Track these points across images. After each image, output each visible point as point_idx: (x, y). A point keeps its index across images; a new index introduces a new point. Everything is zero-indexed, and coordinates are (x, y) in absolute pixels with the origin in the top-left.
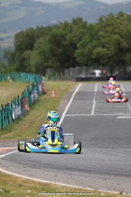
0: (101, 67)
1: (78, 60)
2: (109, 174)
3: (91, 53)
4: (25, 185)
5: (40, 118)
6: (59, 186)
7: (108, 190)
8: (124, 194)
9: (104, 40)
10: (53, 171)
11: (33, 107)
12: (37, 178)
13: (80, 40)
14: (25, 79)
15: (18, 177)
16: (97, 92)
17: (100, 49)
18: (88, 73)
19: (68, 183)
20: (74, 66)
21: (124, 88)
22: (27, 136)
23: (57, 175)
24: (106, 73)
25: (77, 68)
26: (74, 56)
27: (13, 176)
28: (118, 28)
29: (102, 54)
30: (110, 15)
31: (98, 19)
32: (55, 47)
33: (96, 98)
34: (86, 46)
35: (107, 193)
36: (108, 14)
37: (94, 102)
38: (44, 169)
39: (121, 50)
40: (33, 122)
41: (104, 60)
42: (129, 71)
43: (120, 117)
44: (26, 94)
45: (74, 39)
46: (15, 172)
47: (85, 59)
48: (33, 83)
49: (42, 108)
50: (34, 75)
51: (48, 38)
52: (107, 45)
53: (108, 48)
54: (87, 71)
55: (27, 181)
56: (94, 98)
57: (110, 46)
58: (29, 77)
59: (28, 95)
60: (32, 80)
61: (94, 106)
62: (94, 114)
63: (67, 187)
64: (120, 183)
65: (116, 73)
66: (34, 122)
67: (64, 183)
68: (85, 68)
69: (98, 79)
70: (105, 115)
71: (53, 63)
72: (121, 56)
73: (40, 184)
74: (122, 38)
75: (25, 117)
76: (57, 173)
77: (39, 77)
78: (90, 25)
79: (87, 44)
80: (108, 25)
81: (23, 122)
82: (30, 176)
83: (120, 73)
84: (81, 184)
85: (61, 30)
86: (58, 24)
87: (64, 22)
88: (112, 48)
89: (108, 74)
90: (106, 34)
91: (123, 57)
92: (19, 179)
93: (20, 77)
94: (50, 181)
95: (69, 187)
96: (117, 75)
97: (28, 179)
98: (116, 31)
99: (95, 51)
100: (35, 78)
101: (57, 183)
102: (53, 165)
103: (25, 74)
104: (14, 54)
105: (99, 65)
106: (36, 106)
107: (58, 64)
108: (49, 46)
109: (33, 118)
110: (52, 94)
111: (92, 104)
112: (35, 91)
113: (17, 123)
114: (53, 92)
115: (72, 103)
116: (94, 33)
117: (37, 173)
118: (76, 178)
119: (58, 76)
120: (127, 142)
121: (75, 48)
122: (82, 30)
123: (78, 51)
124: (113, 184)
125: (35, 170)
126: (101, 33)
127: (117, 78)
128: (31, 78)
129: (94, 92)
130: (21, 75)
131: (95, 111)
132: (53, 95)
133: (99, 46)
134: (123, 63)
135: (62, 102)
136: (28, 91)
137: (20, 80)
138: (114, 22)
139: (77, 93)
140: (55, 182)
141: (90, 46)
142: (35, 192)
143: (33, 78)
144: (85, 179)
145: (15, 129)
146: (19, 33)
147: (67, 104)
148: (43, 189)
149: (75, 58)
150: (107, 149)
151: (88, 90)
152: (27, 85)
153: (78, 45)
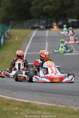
1: (32, 14)
4: (12, 103)
10: (29, 93)
12: (19, 98)
15: (3, 98)
16: (49, 37)
18: (40, 23)
19: (43, 102)
20: (30, 19)
23: (32, 96)
25: (32, 20)
26: (30, 11)
34: (38, 4)
37: (47, 44)
43: (66, 54)
50: (2, 25)
52: (54, 3)
55: (12, 101)
56: (47, 41)
57: (56, 4)
61: (47, 46)
63: (44, 105)
65: (60, 23)
67: (40, 101)
68: (37, 20)
73: (22, 102)
76: (33, 95)
77: (5, 27)
82: (13, 96)
83: (63, 23)
84: (54, 102)
88: (58, 5)
92: (5, 99)
94: (29, 100)
95: (46, 105)
97: (12, 99)
99: (44, 8)
100: (3, 27)
105: (48, 18)
107: (18, 17)
110: (15, 38)
112: (2, 36)
114: (16, 37)
115: (31, 44)
118: (49, 98)
121: (31, 6)
123: (32, 8)
125: (15, 92)
127: (61, 27)
129: (45, 37)
132: (17, 39)
133: (48, 5)
134: (65, 16)
135: (24, 44)
139: (34, 38)
140: (33, 101)
141: (41, 4)
142: (21, 109)
149: (30, 13)
153: (33, 3)
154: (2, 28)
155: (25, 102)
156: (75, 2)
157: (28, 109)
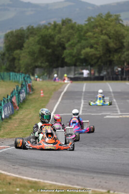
0: (89, 67)
1: (66, 60)
2: (97, 173)
3: (79, 54)
4: (14, 183)
5: (28, 117)
6: (48, 185)
7: (96, 188)
8: (111, 192)
9: (92, 41)
10: (42, 170)
11: (22, 106)
12: (26, 176)
13: (69, 40)
14: (14, 78)
15: (7, 176)
16: (85, 92)
17: (88, 50)
18: (76, 72)
19: (56, 181)
20: (62, 67)
21: (112, 88)
22: (17, 134)
24: (94, 74)
25: (65, 68)
26: (63, 56)
27: (2, 174)
28: (106, 28)
29: (90, 54)
30: (99, 15)
31: (86, 20)
32: (44, 47)
33: (84, 97)
34: (74, 46)
35: (95, 191)
36: (98, 14)
37: (82, 101)
38: (32, 167)
39: (108, 51)
40: (22, 121)
41: (92, 60)
42: (117, 71)
43: (107, 117)
44: (15, 94)
45: (62, 39)
46: (4, 170)
47: (74, 59)
48: (22, 82)
49: (30, 108)
50: (23, 75)
51: (37, 38)
52: (95, 46)
53: (97, 48)
54: (75, 71)
55: (16, 179)
57: (98, 47)
58: (18, 77)
59: (17, 94)
60: (21, 80)
61: (82, 106)
62: (82, 113)
63: (55, 185)
64: (107, 182)
65: (104, 73)
66: (24, 121)
67: (52, 181)
68: (73, 68)
69: (86, 79)
70: (93, 114)
71: (42, 63)
72: (110, 56)
73: (29, 182)
74: (110, 38)
75: (14, 116)
76: (46, 172)
77: (27, 77)
78: (79, 26)
79: (76, 44)
80: (96, 26)
81: (12, 121)
82: (20, 174)
83: (108, 73)
84: (70, 182)
85: (50, 30)
86: (47, 24)
87: (53, 23)
88: (100, 48)
89: (97, 75)
90: (94, 34)
91: (111, 57)
93: (10, 76)
94: (38, 179)
95: (58, 185)
96: (105, 75)
97: (17, 178)
98: (104, 32)
99: (83, 51)
101: (46, 181)
102: (42, 163)
103: (14, 74)
104: (4, 54)
105: (87, 65)
106: (25, 106)
107: (47, 64)
108: (39, 46)
109: (21, 117)
110: (41, 93)
111: (81, 103)
112: (23, 91)
113: (7, 122)
114: (42, 92)
115: (60, 102)
116: (82, 33)
117: (26, 171)
118: (64, 176)
119: (47, 76)
120: (115, 141)
121: (64, 48)
122: (71, 31)
123: (66, 52)
124: (100, 182)
125: (24, 169)
126: (89, 34)
127: (105, 78)
128: (20, 78)
129: (82, 92)
130: (10, 74)
131: (83, 111)
132: (42, 94)
133: (87, 47)
134: (111, 63)
135: (51, 101)
136: (17, 90)
137: (10, 79)
138: (102, 23)
139: (65, 93)
140: (44, 180)
141: (78, 46)
142: (23, 190)
143: (23, 77)
144: (73, 177)
145: (4, 128)
146: (9, 33)
147: (56, 103)
148: (31, 187)
149: (64, 59)
150: (95, 148)
151: (76, 90)
152: (17, 84)
153: (67, 45)
154: (23, 79)
155: (32, 181)
156: (125, 44)
157: (33, 190)
